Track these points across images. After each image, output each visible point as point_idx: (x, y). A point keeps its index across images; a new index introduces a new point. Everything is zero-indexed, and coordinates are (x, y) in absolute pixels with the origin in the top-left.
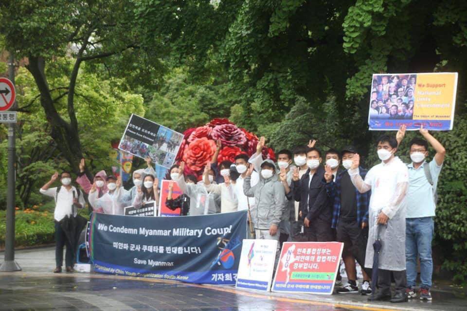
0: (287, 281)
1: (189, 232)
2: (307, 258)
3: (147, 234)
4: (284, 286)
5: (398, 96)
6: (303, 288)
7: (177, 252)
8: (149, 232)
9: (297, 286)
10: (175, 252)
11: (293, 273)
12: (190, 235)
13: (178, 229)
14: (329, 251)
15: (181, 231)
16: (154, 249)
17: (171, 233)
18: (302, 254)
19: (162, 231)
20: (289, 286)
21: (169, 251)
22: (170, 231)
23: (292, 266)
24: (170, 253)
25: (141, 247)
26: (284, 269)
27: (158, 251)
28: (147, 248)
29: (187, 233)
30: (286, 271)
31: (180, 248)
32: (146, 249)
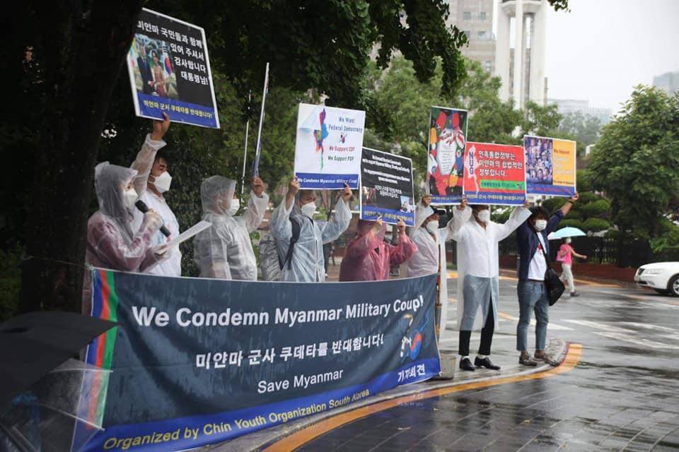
0: (478, 191)
1: (373, 310)
2: (492, 163)
3: (293, 320)
4: (476, 196)
5: (542, 160)
6: (496, 199)
7: (353, 347)
8: (298, 316)
9: (489, 196)
10: (348, 348)
11: (481, 181)
12: (374, 314)
13: (355, 306)
14: (513, 156)
15: (359, 309)
16: (308, 350)
17: (343, 315)
18: (485, 158)
19: (326, 311)
20: (481, 196)
21: (337, 350)
22: (339, 311)
23: (477, 171)
24: (339, 352)
25: (278, 352)
26: (470, 176)
27: (317, 352)
28: (292, 352)
29: (370, 311)
30: (473, 178)
31: (356, 340)
32: (290, 355)
